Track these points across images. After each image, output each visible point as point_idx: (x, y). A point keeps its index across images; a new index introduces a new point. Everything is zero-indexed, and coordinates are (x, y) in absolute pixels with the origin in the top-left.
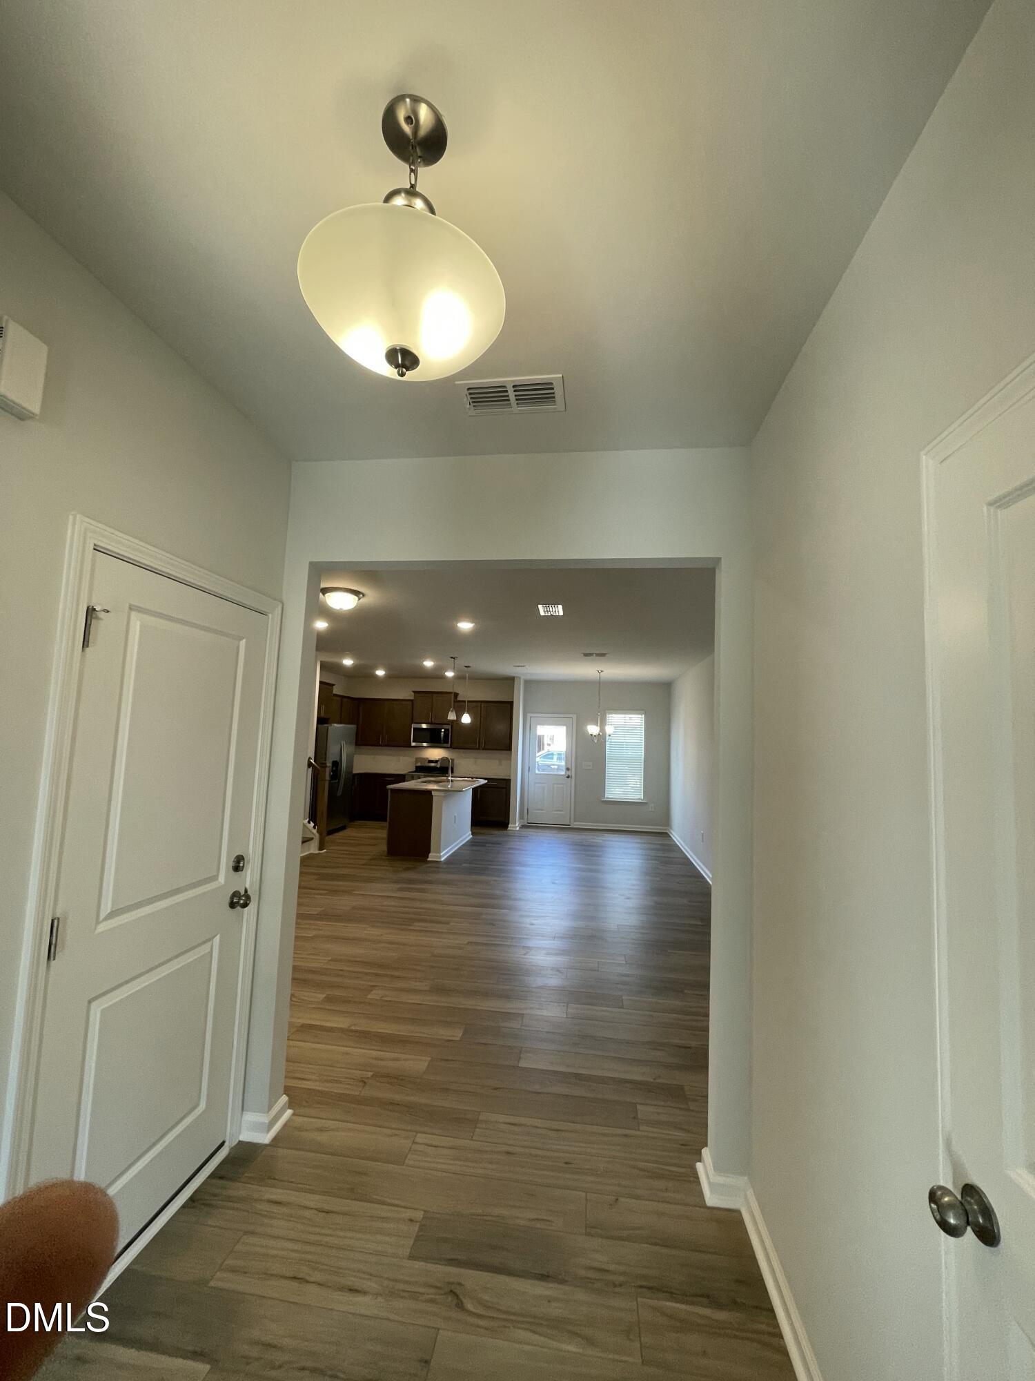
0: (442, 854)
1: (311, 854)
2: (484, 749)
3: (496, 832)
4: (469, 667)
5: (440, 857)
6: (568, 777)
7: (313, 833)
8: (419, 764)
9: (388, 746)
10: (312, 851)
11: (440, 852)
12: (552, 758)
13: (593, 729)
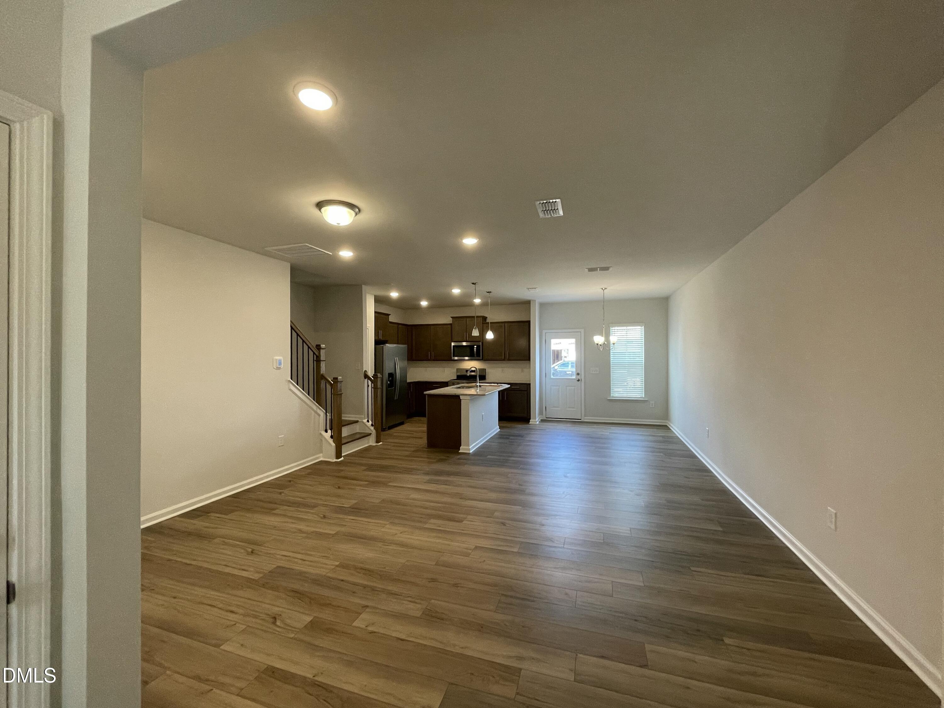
0: (470, 447)
1: (370, 445)
2: (509, 360)
3: (520, 426)
4: (490, 292)
5: (469, 450)
6: (579, 381)
7: (371, 430)
8: (459, 374)
9: (434, 360)
10: (371, 444)
11: (469, 446)
12: (568, 366)
13: (599, 339)
